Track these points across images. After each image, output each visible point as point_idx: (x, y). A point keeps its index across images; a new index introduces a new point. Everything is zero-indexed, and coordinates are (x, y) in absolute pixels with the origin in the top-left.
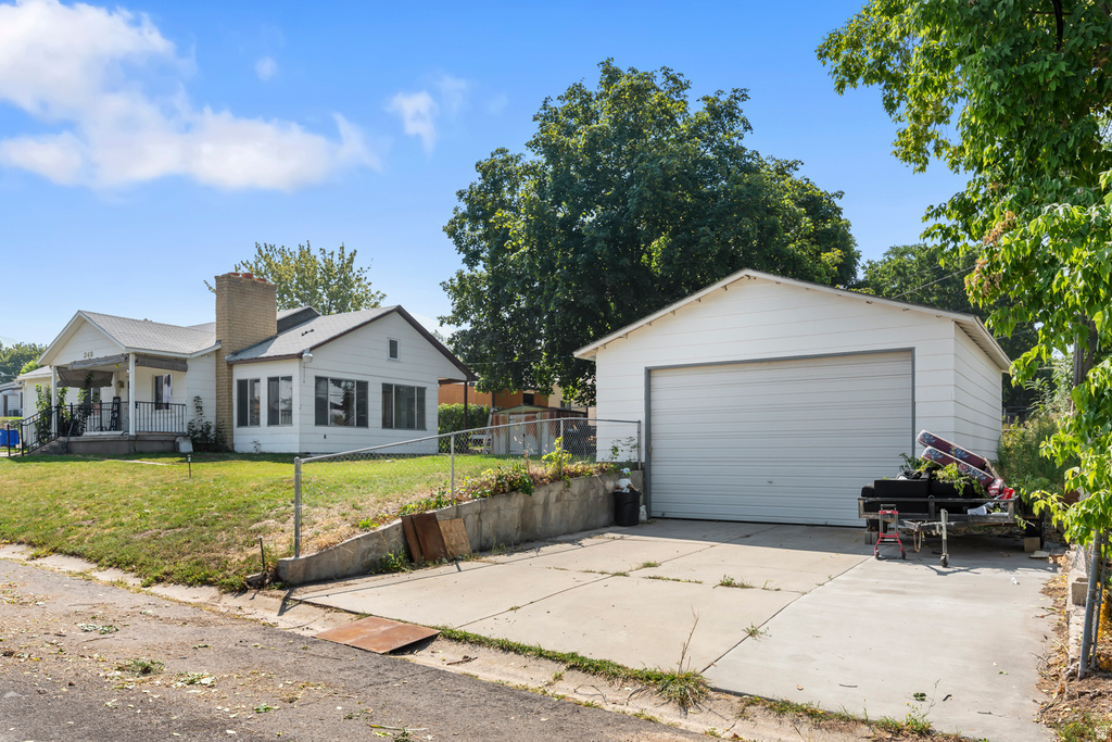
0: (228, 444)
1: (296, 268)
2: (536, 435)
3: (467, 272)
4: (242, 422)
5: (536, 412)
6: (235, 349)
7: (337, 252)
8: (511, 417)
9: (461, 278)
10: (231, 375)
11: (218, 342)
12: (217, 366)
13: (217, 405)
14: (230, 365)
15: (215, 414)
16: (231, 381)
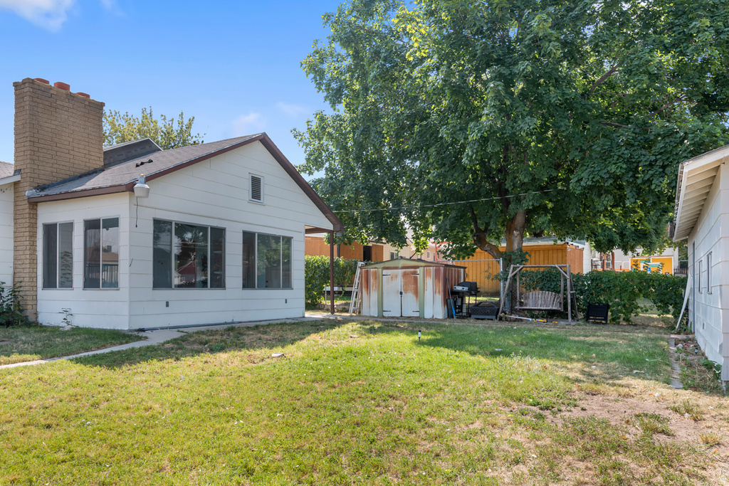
0: (29, 313)
1: (139, 129)
2: (416, 293)
3: (329, 112)
4: (49, 283)
5: (417, 267)
6: (41, 182)
7: (177, 119)
8: (385, 272)
9: (322, 119)
10: (34, 217)
11: (17, 172)
12: (16, 206)
13: (15, 259)
14: (34, 204)
15: (11, 271)
16: (33, 226)
